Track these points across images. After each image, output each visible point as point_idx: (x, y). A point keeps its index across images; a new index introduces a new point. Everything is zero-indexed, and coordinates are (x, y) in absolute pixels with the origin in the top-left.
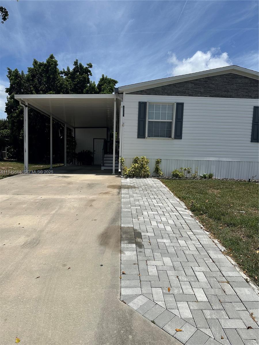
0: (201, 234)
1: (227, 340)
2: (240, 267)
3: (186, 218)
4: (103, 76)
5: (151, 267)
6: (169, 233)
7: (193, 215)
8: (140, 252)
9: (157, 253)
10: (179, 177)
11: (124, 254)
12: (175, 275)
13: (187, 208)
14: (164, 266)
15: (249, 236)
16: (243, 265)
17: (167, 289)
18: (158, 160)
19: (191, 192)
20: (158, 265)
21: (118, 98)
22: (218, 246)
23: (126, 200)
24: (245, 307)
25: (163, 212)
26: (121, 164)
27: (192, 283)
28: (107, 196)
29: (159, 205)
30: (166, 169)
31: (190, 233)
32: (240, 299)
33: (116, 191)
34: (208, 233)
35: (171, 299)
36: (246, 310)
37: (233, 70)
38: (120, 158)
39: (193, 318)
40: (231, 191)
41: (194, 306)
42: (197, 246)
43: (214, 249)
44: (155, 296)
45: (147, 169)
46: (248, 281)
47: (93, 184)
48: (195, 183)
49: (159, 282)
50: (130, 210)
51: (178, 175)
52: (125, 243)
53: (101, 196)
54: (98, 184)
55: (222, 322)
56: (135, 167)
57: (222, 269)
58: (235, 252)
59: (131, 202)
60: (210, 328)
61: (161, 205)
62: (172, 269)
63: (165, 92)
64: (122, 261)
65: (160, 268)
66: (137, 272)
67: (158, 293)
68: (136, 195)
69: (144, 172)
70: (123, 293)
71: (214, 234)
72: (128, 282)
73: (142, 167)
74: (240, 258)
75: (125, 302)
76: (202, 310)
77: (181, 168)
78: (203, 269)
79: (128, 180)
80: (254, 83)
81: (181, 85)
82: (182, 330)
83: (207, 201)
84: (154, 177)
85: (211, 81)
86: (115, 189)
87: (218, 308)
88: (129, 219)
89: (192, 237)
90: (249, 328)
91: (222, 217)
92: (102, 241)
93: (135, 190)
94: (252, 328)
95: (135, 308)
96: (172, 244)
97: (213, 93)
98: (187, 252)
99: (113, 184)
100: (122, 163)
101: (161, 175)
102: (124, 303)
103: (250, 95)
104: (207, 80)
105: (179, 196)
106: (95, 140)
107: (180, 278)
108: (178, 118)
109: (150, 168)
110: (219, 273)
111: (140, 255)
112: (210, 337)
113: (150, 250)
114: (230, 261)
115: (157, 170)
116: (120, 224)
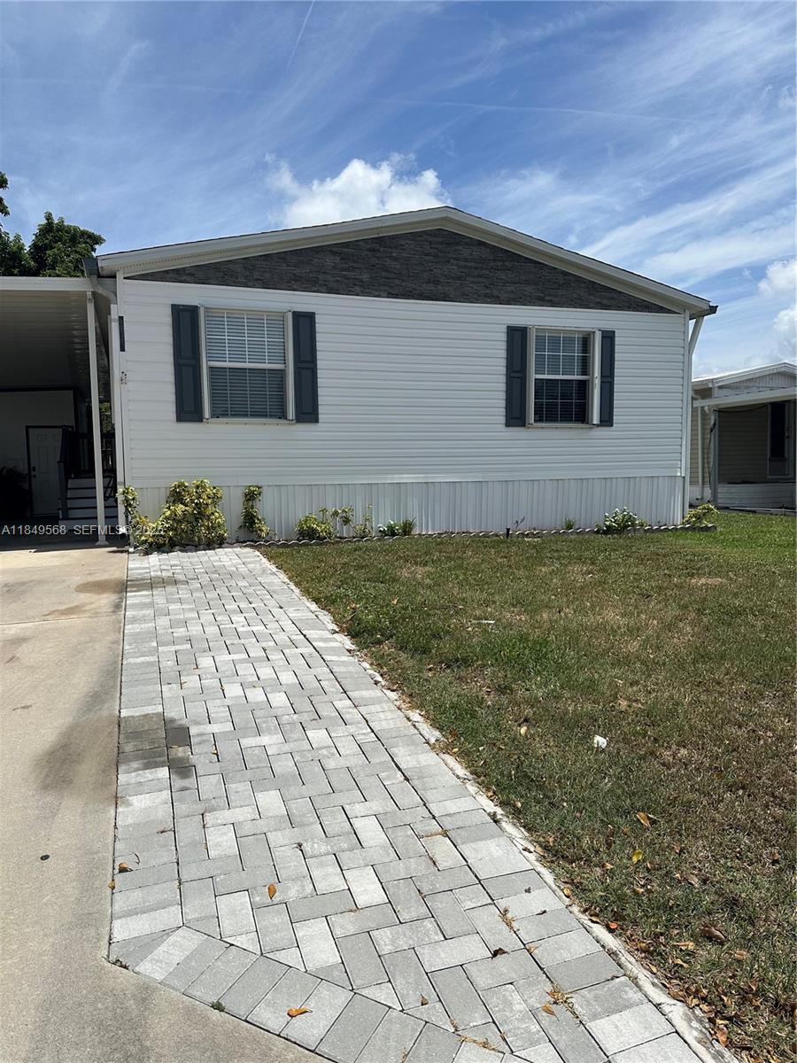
0: (373, 701)
1: (438, 1005)
2: (478, 782)
3: (335, 658)
4: (49, 217)
5: (218, 830)
6: (279, 712)
7: (353, 647)
8: (184, 789)
9: (240, 782)
10: (319, 538)
11: (129, 804)
12: (293, 841)
13: (337, 630)
14: (260, 821)
15: (502, 690)
16: (485, 776)
17: (267, 890)
18: (252, 489)
19: (352, 578)
20: (241, 819)
21: (100, 291)
22: (420, 728)
23: (143, 626)
24: (490, 896)
25: (265, 650)
26: (127, 509)
27: (343, 857)
28: (76, 621)
29: (254, 629)
30: (278, 514)
31: (343, 704)
32: (476, 876)
33: (106, 599)
34: (393, 695)
35: (276, 921)
36: (490, 904)
37: (446, 219)
38: (120, 490)
39: (343, 963)
40: (461, 567)
41: (346, 925)
42: (362, 740)
43: (410, 741)
44: (225, 923)
45: (217, 518)
46: (499, 817)
47: (23, 584)
48: (364, 553)
49: (242, 873)
50: (153, 659)
51: (314, 530)
52: (132, 770)
53: (51, 623)
54: (40, 582)
55: (425, 953)
56: (176, 515)
57: (429, 796)
58: (466, 740)
59: (159, 632)
60: (390, 981)
61: (259, 628)
62: (284, 826)
63: (255, 277)
64: (120, 829)
65: (247, 829)
66: (168, 856)
67: (235, 911)
68: (176, 604)
69: (208, 528)
70: (117, 937)
71: (411, 695)
72: (137, 896)
73: (199, 513)
74: (477, 756)
75: (124, 963)
76: (368, 932)
77: (324, 511)
78: (375, 806)
79: (155, 558)
80: (503, 261)
81: (301, 258)
82: (308, 1008)
83: (395, 603)
84: (241, 542)
85: (389, 250)
86: (105, 595)
87: (414, 915)
88: (150, 688)
89: (349, 713)
90: (495, 954)
91: (434, 643)
92: (47, 776)
93: (175, 589)
94: (504, 953)
95: (159, 976)
96: (287, 748)
97: (397, 285)
98: (331, 764)
99: (98, 579)
100: (130, 505)
101: (263, 534)
102: (121, 966)
103: (495, 293)
104: (377, 246)
105: (315, 593)
106: (30, 430)
107: (306, 847)
108: (302, 359)
109: (227, 515)
110: (422, 811)
111: (182, 800)
112: (390, 1008)
113: (215, 779)
114: (451, 769)
115: (250, 520)
116: (117, 708)
